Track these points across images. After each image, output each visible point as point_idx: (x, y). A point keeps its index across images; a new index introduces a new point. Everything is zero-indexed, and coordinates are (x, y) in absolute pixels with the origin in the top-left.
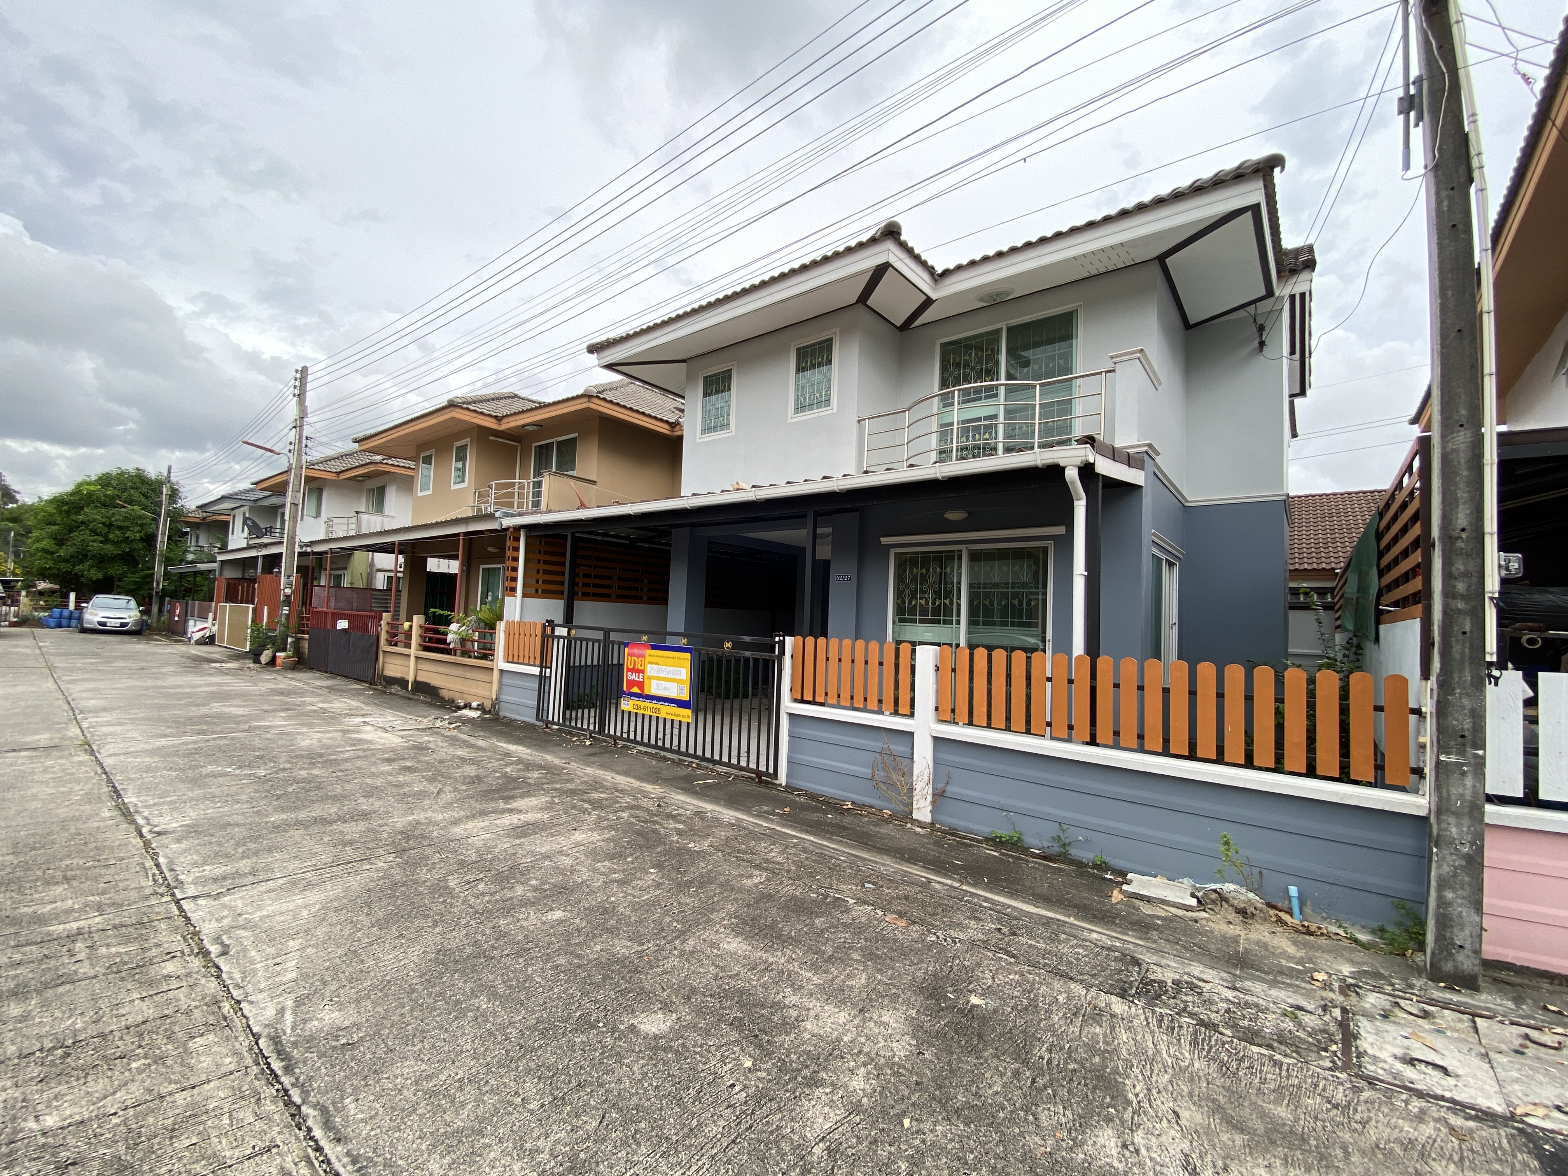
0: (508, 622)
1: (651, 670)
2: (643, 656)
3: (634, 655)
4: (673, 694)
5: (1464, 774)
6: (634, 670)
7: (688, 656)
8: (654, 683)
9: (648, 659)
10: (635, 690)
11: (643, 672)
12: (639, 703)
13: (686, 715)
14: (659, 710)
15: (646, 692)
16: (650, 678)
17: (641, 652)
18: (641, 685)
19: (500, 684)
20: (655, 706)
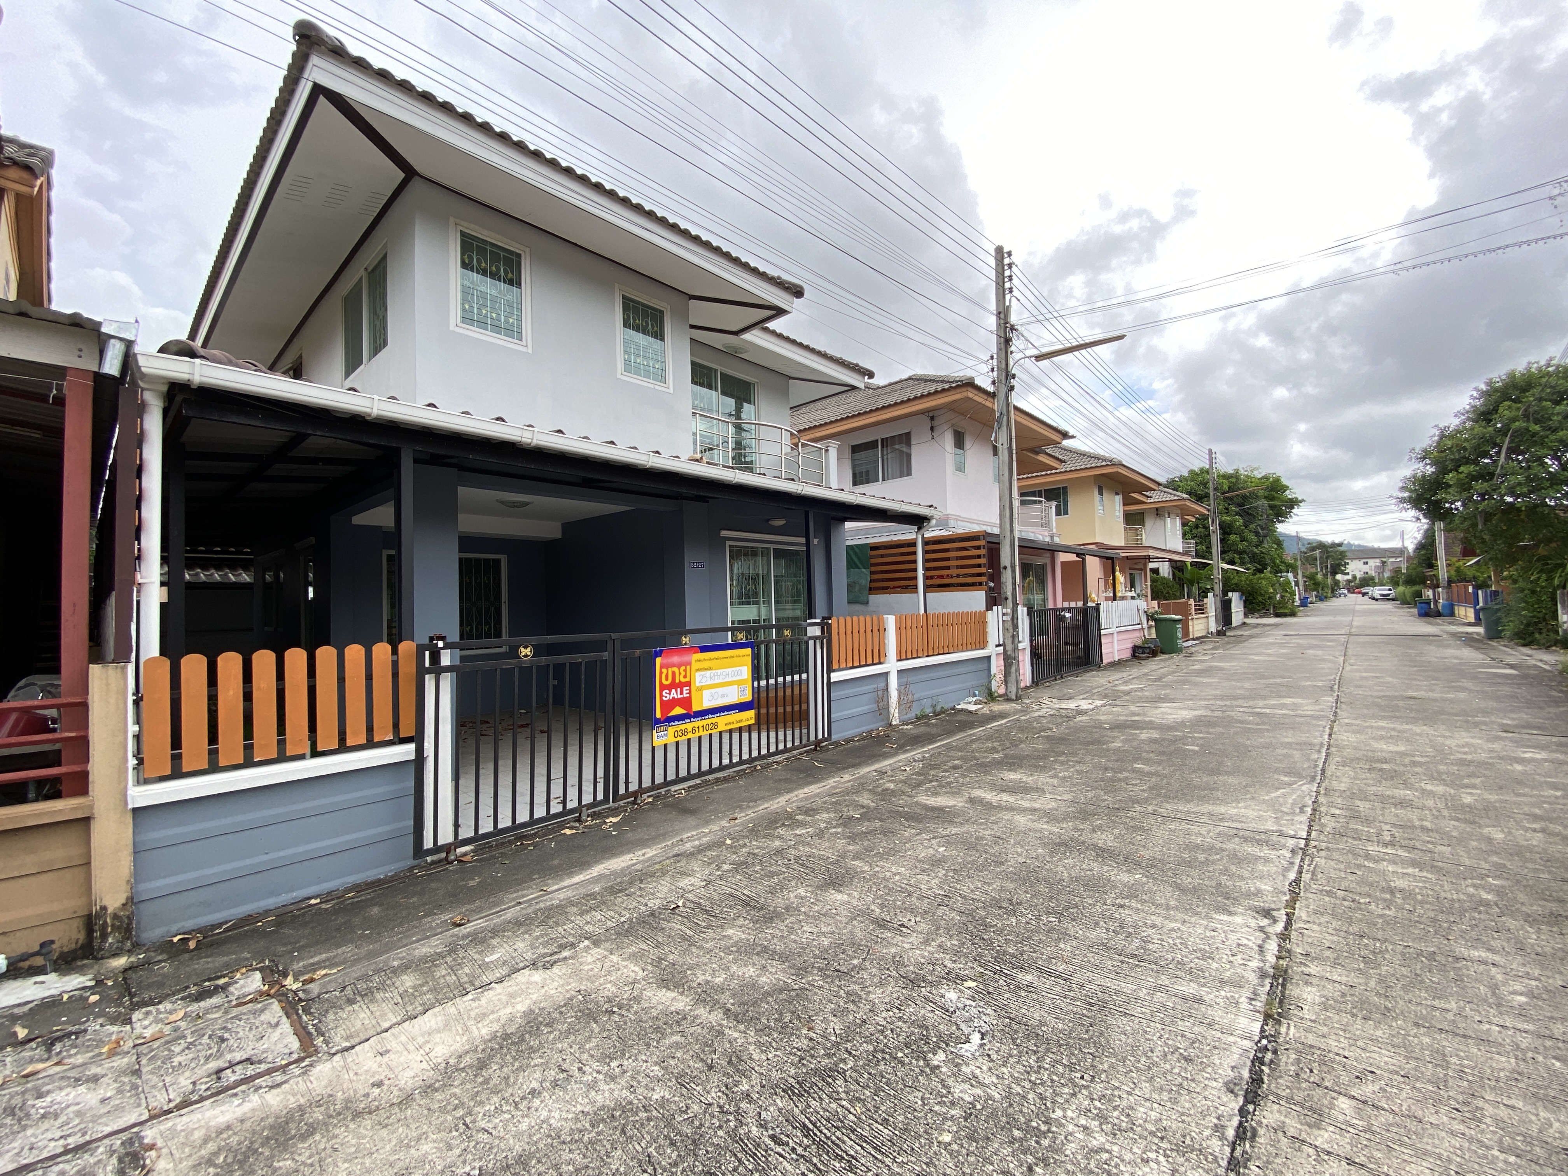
1: (699, 679)
2: (690, 664)
3: (673, 665)
4: (732, 696)
6: (674, 685)
7: (748, 651)
8: (706, 693)
9: (695, 665)
10: (678, 711)
11: (688, 684)
12: (683, 727)
13: (749, 717)
15: (696, 708)
16: (700, 689)
17: (685, 658)
18: (686, 702)
19: (136, 851)
20: (709, 721)
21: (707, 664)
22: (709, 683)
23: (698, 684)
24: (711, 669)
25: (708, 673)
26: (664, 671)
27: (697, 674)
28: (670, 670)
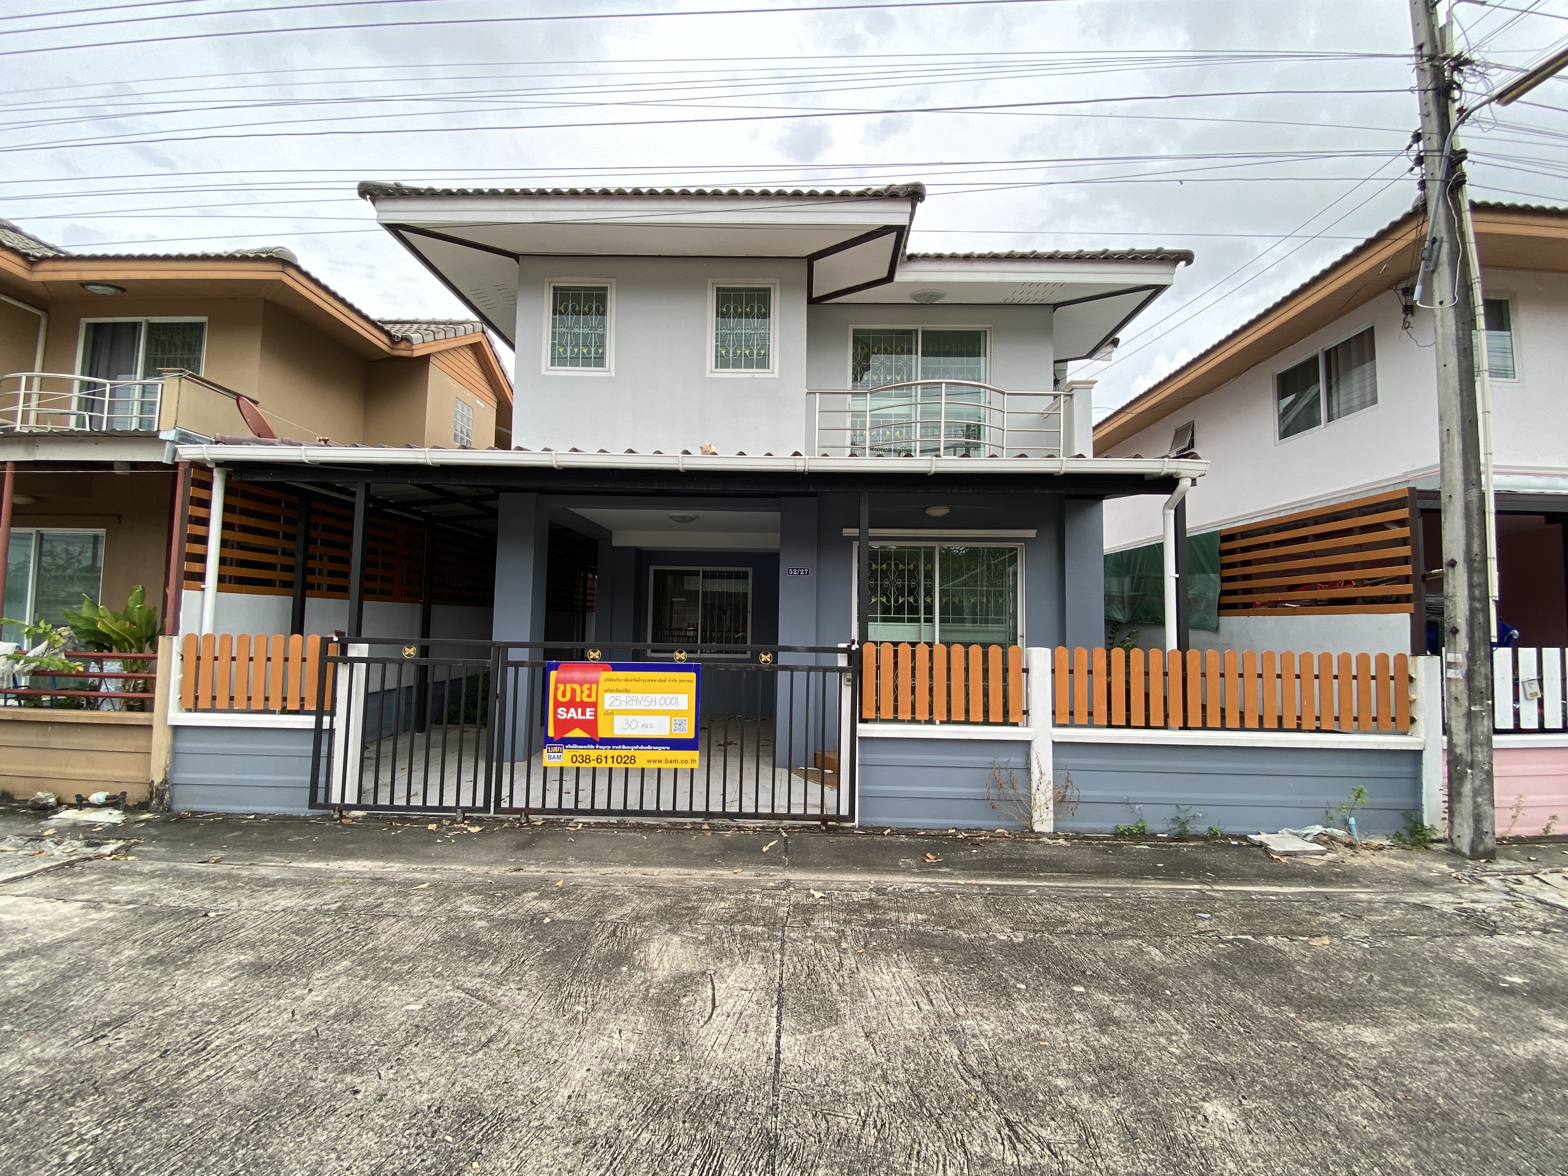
0: (190, 638)
1: (608, 701)
2: (597, 682)
3: (573, 681)
4: (662, 729)
5: (1483, 717)
6: (572, 704)
7: (692, 676)
8: (618, 720)
9: (603, 685)
10: (577, 733)
11: (594, 705)
12: (584, 753)
13: (691, 758)
14: (633, 759)
15: (602, 733)
16: (610, 713)
17: (590, 675)
18: (591, 726)
19: (174, 753)
20: (623, 753)
21: (622, 685)
22: (623, 707)
23: (607, 707)
24: (627, 691)
25: (623, 696)
26: (561, 686)
27: (607, 696)
28: (569, 686)
